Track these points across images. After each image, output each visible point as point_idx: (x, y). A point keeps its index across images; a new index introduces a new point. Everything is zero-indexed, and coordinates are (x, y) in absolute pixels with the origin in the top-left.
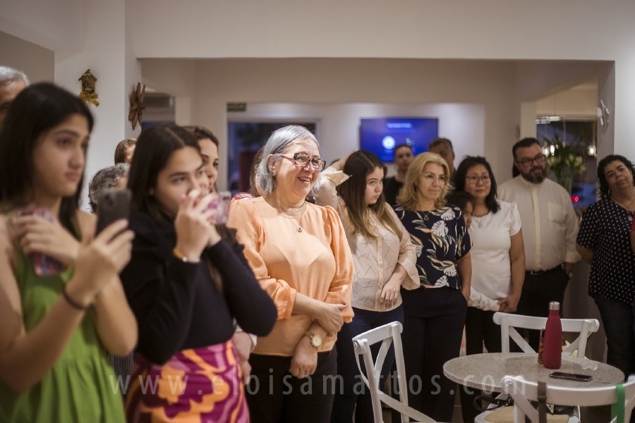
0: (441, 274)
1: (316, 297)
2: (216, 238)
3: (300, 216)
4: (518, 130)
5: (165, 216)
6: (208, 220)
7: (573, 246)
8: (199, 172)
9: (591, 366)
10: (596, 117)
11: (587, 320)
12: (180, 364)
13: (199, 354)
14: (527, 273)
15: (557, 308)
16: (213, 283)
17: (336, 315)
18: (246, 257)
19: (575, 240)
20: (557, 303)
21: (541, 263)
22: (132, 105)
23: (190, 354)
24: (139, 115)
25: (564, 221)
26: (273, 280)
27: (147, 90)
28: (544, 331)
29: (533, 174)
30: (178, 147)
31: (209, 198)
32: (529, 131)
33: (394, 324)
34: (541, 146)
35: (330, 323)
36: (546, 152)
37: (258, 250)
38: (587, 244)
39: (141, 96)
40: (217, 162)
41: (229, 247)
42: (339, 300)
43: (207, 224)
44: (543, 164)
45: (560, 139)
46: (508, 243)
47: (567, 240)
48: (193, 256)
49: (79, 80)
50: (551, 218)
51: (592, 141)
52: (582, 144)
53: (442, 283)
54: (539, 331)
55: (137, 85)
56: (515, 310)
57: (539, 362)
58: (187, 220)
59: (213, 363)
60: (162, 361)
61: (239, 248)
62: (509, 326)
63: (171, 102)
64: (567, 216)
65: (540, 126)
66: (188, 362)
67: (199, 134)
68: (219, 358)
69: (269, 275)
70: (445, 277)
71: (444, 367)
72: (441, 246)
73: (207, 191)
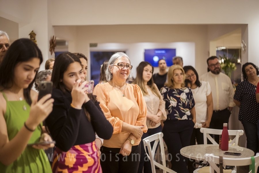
0: (185, 114)
1: (131, 124)
2: (88, 99)
3: (124, 90)
4: (209, 53)
5: (67, 90)
6: (85, 92)
7: (232, 100)
8: (80, 72)
9: (240, 149)
10: (241, 47)
11: (238, 131)
12: (74, 151)
13: (81, 147)
14: (214, 111)
15: (226, 126)
16: (87, 118)
17: (140, 131)
18: (101, 107)
19: (233, 98)
20: (226, 124)
21: (219, 107)
22: (51, 45)
23: (78, 147)
24: (54, 49)
25: (229, 90)
26: (113, 118)
27: (57, 39)
28: (221, 135)
29: (215, 71)
30: (72, 62)
31: (85, 83)
32: (213, 53)
33: (160, 133)
34: (218, 59)
35: (137, 134)
36: (220, 62)
37: (107, 105)
38: (238, 99)
39: (54, 41)
40: (87, 67)
41: (93, 103)
42: (141, 124)
43: (84, 94)
44: (219, 66)
45: (226, 56)
46: (206, 99)
47: (230, 98)
48: (79, 107)
49: (29, 35)
50: (223, 89)
51: (239, 57)
52: (235, 58)
53: (185, 118)
54: (219, 135)
55: (52, 37)
56: (209, 127)
57: (219, 148)
58: (76, 92)
59: (87, 151)
60: (66, 150)
61: (97, 103)
62: (207, 134)
63: (67, 43)
64: (229, 88)
65: (218, 51)
66: (77, 150)
67: (79, 56)
68: (90, 148)
69: (111, 115)
70: (186, 115)
71: (180, 150)
72: (184, 102)
73: (84, 80)
